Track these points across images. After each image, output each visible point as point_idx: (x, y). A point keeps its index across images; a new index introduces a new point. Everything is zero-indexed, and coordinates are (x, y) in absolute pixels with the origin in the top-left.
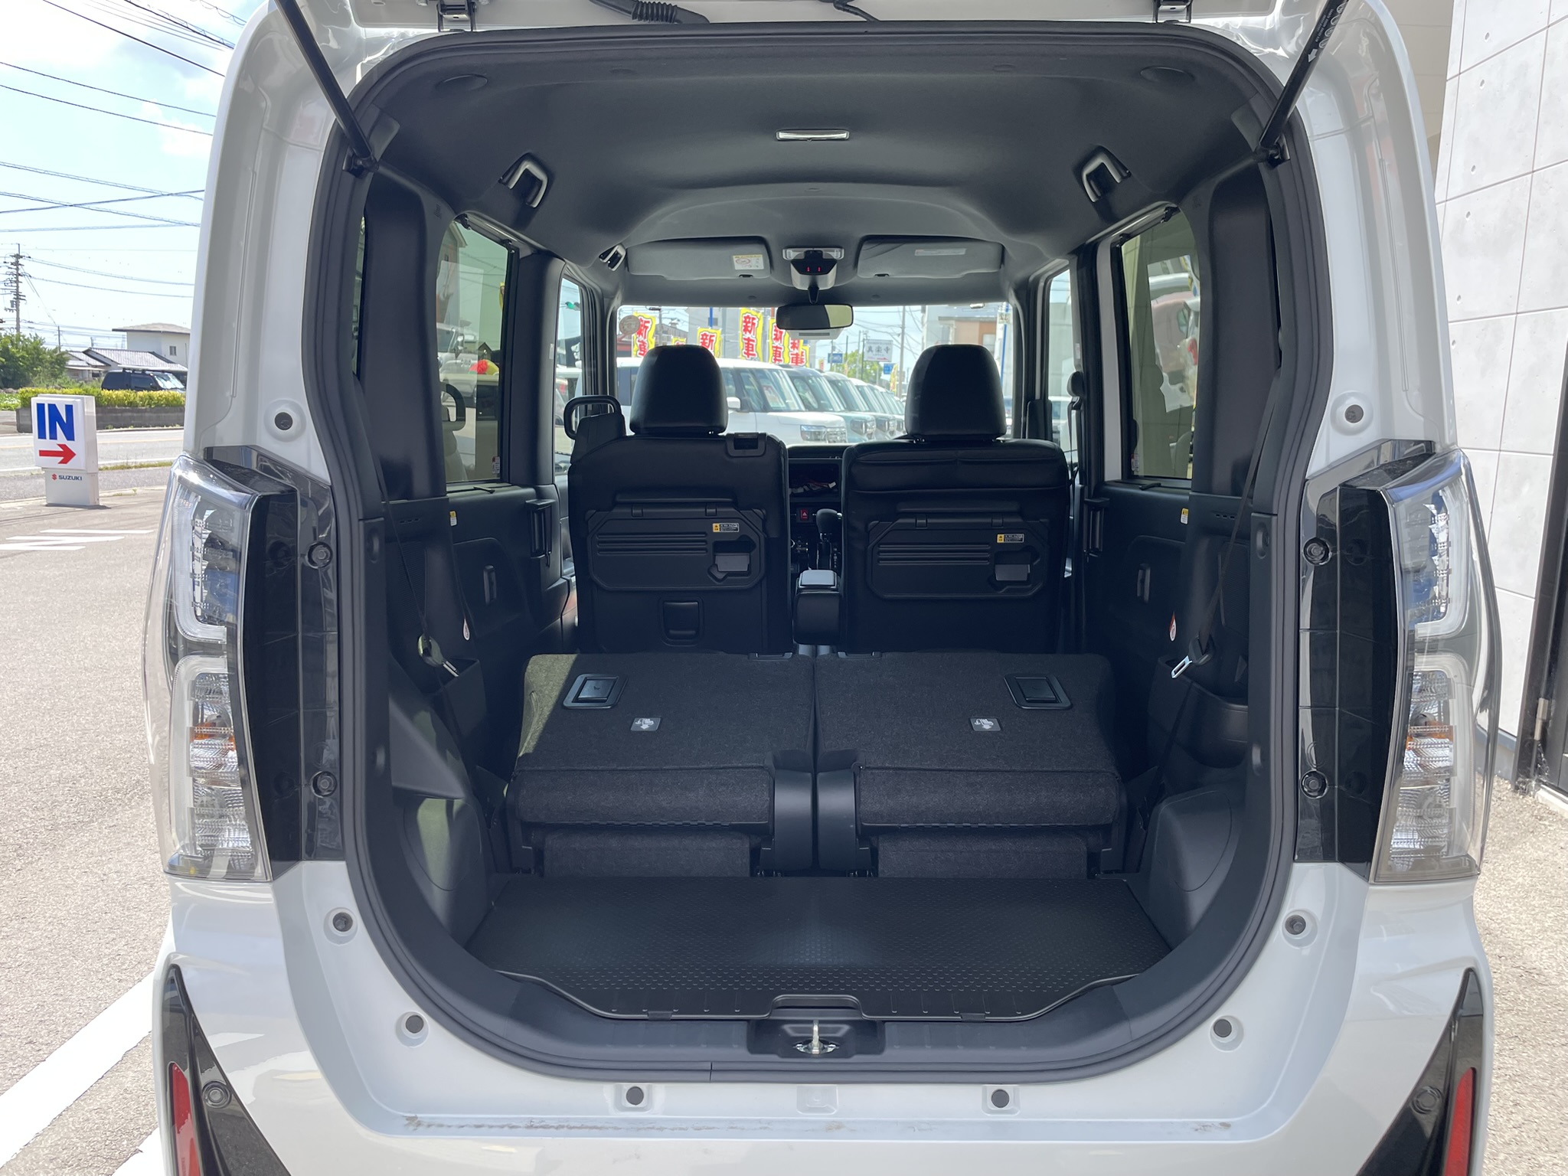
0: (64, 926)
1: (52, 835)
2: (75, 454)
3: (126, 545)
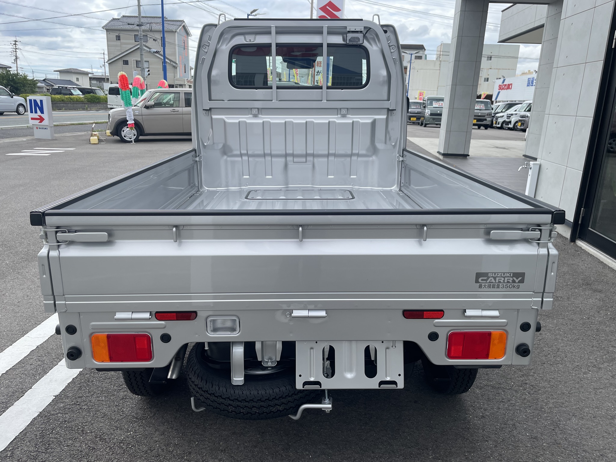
2: (44, 119)
3: (66, 154)
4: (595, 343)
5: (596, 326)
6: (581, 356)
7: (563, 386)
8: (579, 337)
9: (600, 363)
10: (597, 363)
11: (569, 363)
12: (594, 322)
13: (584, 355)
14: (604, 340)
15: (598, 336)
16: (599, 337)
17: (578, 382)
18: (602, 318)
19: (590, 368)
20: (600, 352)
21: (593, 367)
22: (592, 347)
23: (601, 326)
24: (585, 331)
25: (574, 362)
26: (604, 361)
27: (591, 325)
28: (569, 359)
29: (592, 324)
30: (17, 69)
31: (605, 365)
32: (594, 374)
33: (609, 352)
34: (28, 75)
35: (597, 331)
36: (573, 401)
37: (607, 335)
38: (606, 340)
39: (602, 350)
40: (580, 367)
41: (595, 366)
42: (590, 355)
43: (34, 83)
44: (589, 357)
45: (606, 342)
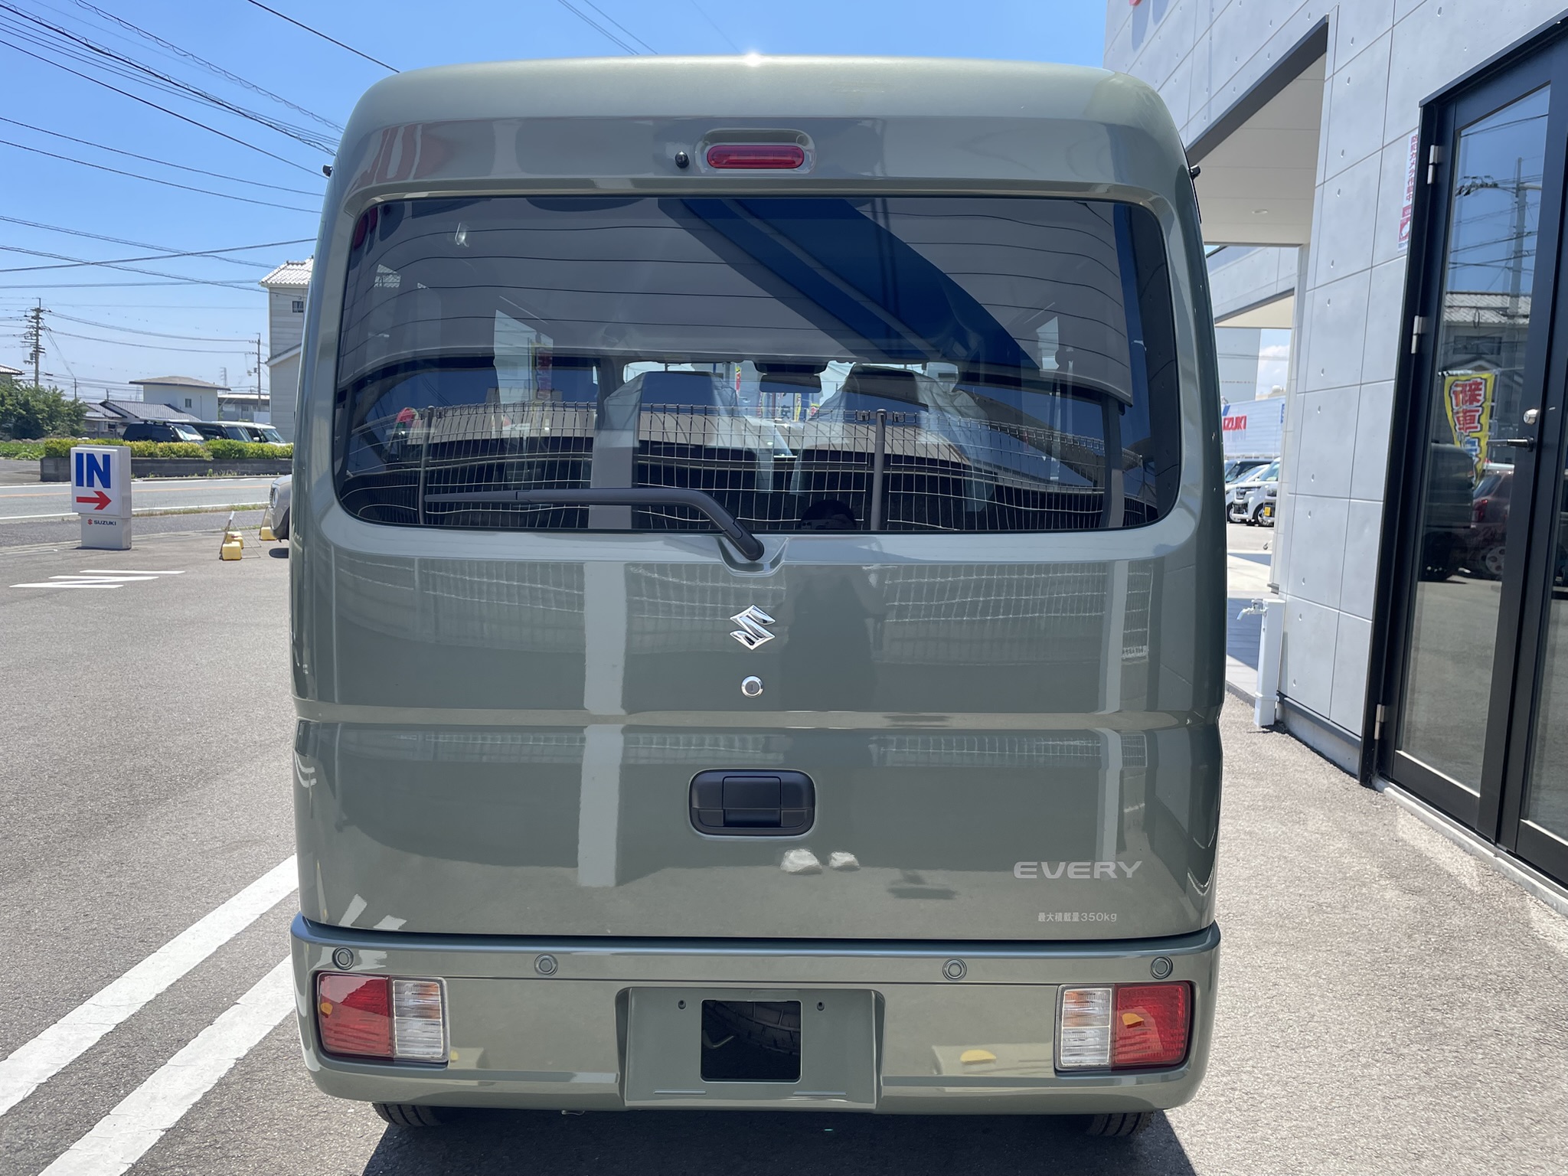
2: (110, 501)
3: (162, 582)
5: (1399, 967)
6: (1360, 1031)
7: (1316, 1093)
8: (1360, 991)
9: (1402, 1044)
10: (1395, 1045)
11: (1332, 1046)
12: (1398, 959)
13: (1368, 1028)
14: (1416, 996)
15: (1404, 989)
16: (1407, 989)
17: (1350, 1086)
18: (1417, 950)
19: (1380, 1055)
20: (1404, 1020)
21: (1385, 1052)
23: (1412, 967)
24: (1376, 978)
25: (1345, 1042)
26: (1411, 1041)
27: (1391, 963)
28: (1333, 1037)
29: (1394, 961)
30: (37, 376)
31: (1414, 1049)
32: (1387, 1068)
33: (1426, 1021)
34: (64, 392)
35: (1402, 977)
36: (1333, 1125)
37: (1424, 985)
38: (1421, 996)
39: (1409, 1016)
40: (1357, 1054)
41: (1390, 1051)
42: (1381, 1028)
43: (77, 412)
44: (1379, 1033)
45: (1421, 999)
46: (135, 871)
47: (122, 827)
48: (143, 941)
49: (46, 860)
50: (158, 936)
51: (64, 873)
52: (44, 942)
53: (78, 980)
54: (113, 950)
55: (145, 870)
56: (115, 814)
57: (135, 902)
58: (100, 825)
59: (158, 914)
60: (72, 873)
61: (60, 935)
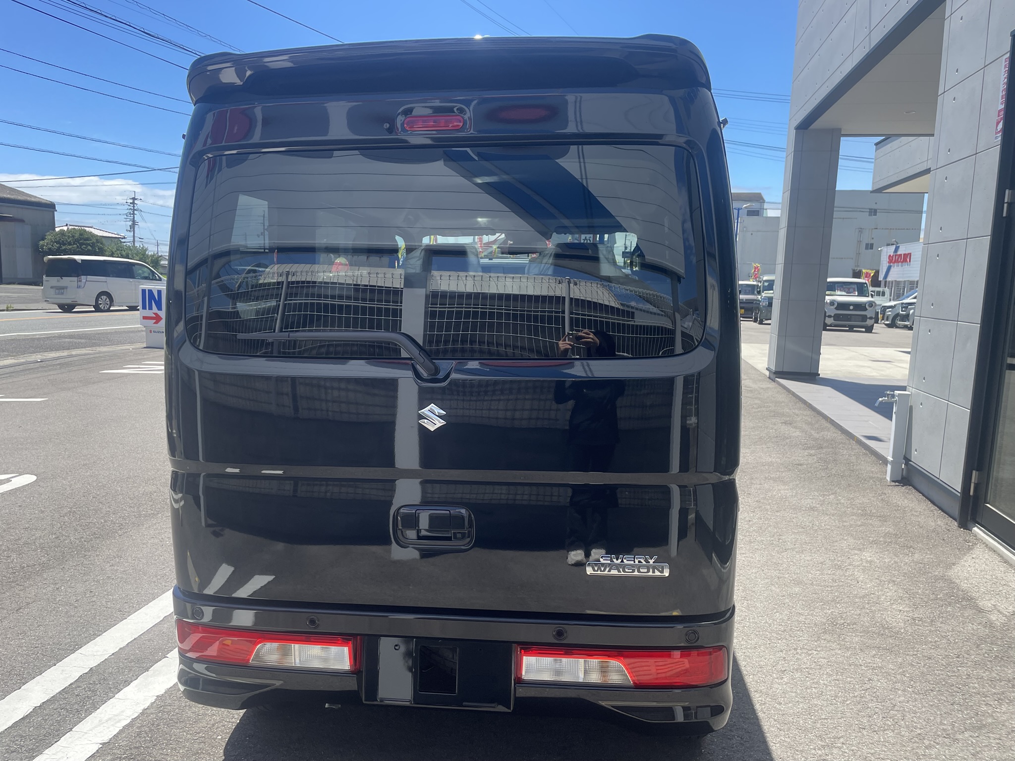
0: (140, 561)
1: (138, 519)
4: (958, 698)
22: (951, 704)
46: (127, 562)
47: (127, 532)
48: (121, 611)
49: (77, 553)
50: (131, 608)
51: (85, 562)
52: (62, 610)
53: (76, 637)
54: (102, 616)
55: (134, 562)
56: (125, 523)
57: (123, 584)
58: (114, 531)
59: (134, 593)
60: (90, 562)
61: (73, 605)
